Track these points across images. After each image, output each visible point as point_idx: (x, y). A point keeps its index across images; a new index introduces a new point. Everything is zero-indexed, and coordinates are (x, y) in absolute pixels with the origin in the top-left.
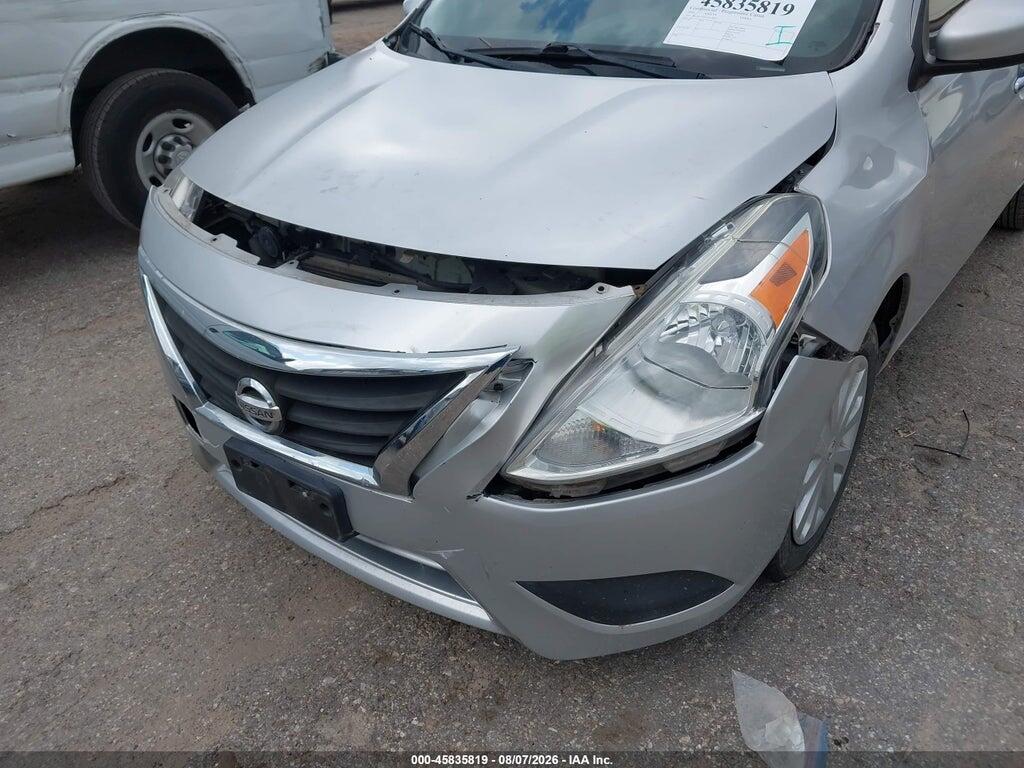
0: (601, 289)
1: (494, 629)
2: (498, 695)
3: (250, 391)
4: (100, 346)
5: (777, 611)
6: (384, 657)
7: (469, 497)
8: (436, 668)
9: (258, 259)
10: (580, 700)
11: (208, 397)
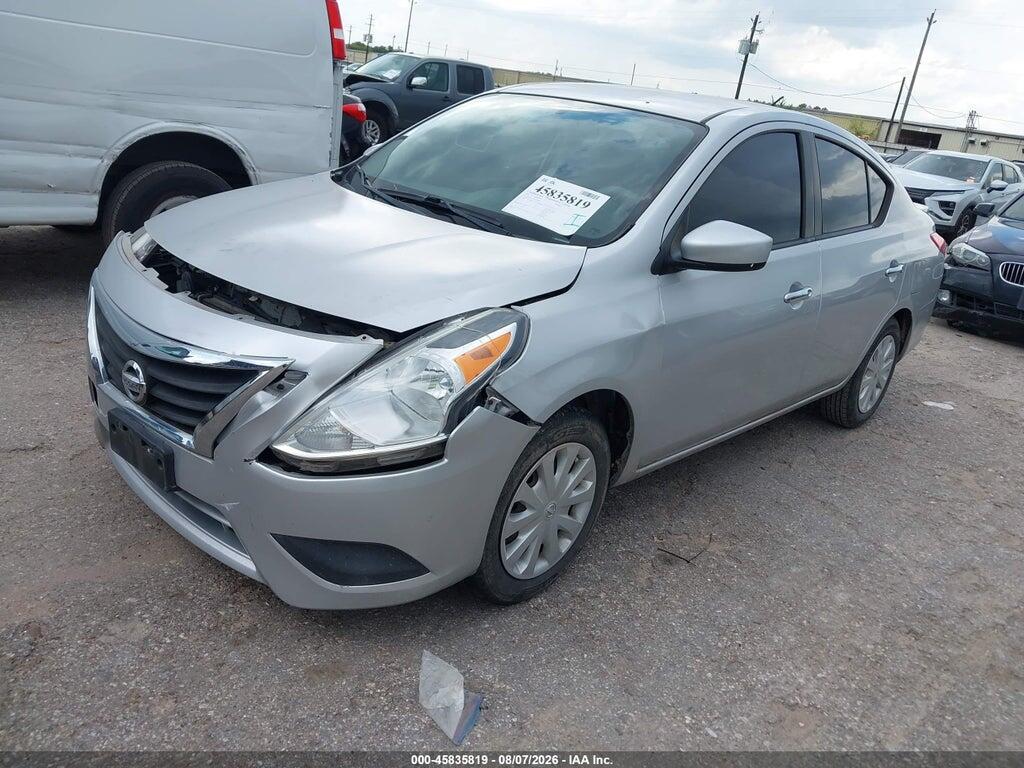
0: (364, 338)
1: (257, 578)
2: (251, 634)
3: (131, 370)
4: (66, 358)
5: (487, 626)
6: (181, 594)
7: (246, 461)
8: (214, 608)
9: (167, 287)
10: (309, 648)
11: (110, 378)
